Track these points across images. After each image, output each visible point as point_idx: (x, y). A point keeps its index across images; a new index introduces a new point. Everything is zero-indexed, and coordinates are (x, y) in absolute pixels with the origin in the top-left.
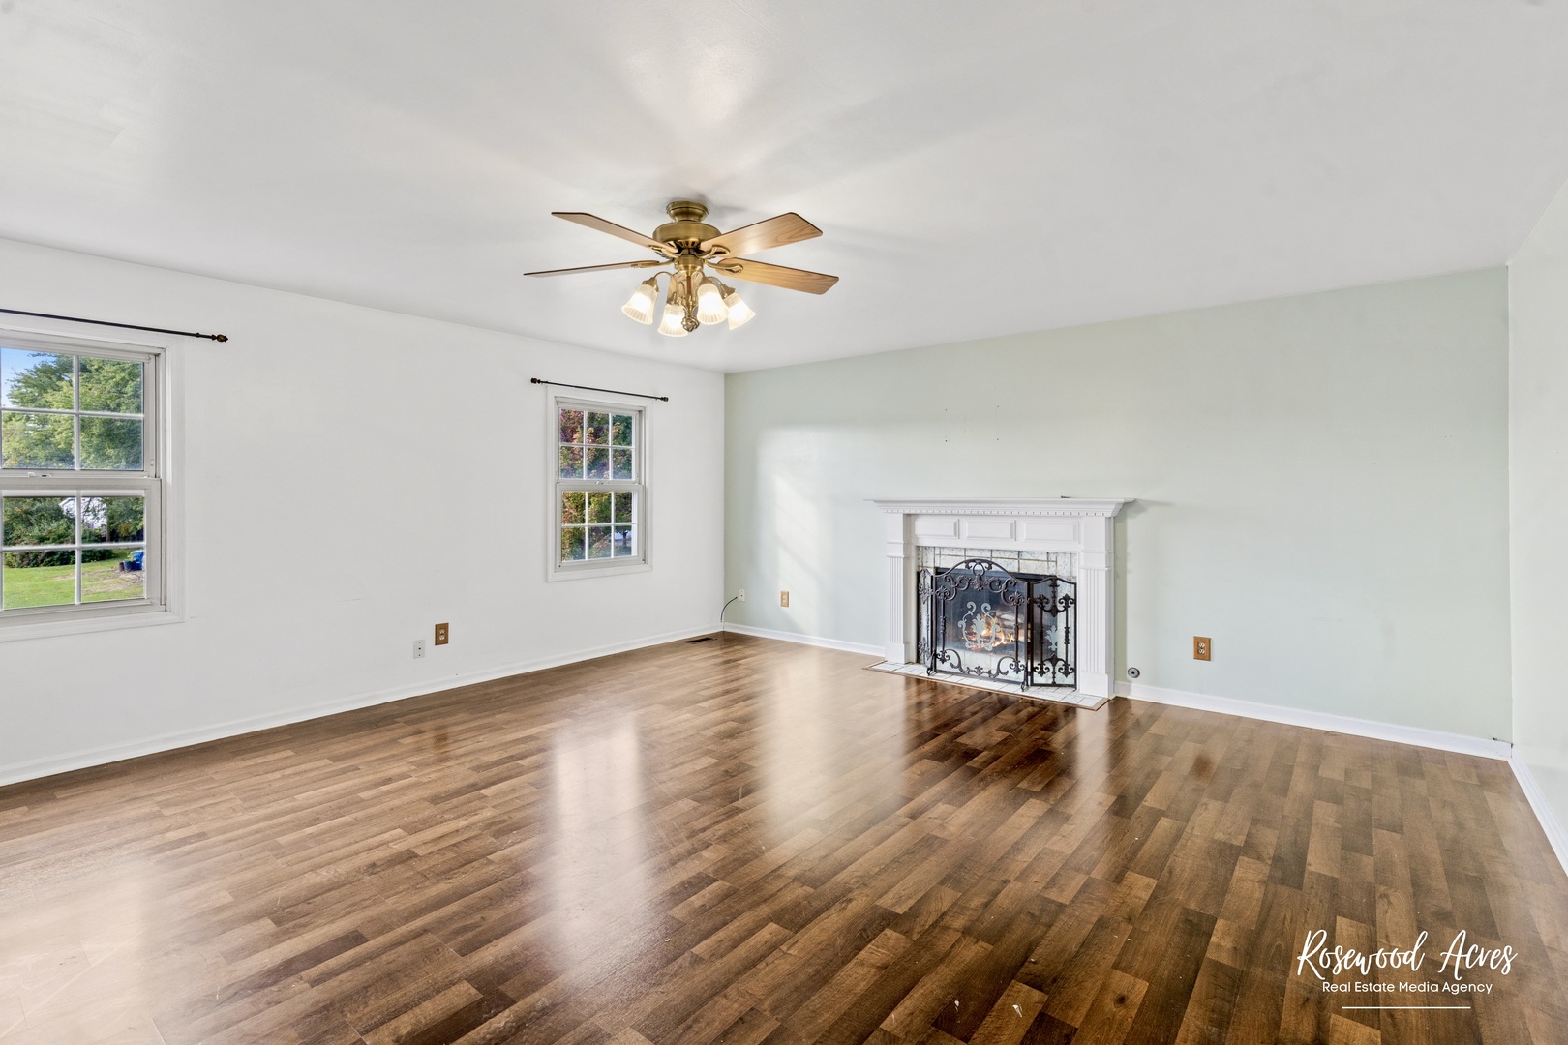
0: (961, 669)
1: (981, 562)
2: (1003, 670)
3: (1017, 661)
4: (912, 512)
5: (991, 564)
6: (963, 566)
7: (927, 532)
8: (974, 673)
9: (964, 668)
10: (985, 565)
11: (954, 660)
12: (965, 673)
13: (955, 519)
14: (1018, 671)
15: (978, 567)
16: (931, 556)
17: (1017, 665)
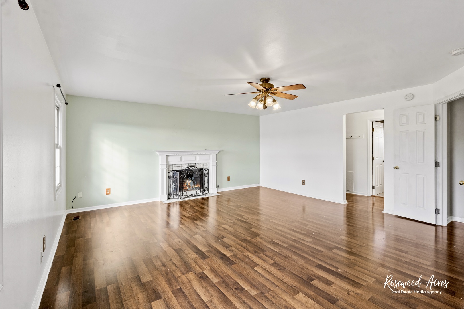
0: (187, 196)
1: (192, 167)
2: (197, 193)
3: (201, 190)
4: (168, 154)
5: (194, 167)
6: (188, 168)
7: (172, 160)
8: (191, 196)
9: (188, 196)
10: (193, 167)
11: (185, 194)
12: (188, 197)
13: (181, 156)
14: (201, 192)
15: (192, 168)
16: (171, 167)
17: (201, 191)
